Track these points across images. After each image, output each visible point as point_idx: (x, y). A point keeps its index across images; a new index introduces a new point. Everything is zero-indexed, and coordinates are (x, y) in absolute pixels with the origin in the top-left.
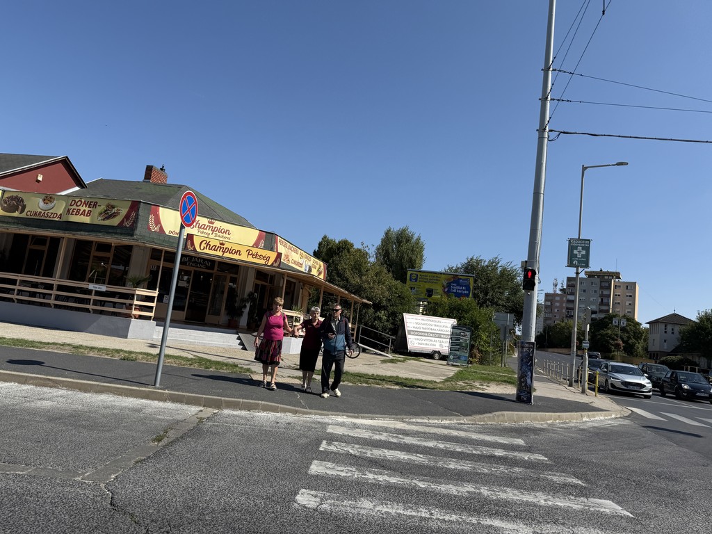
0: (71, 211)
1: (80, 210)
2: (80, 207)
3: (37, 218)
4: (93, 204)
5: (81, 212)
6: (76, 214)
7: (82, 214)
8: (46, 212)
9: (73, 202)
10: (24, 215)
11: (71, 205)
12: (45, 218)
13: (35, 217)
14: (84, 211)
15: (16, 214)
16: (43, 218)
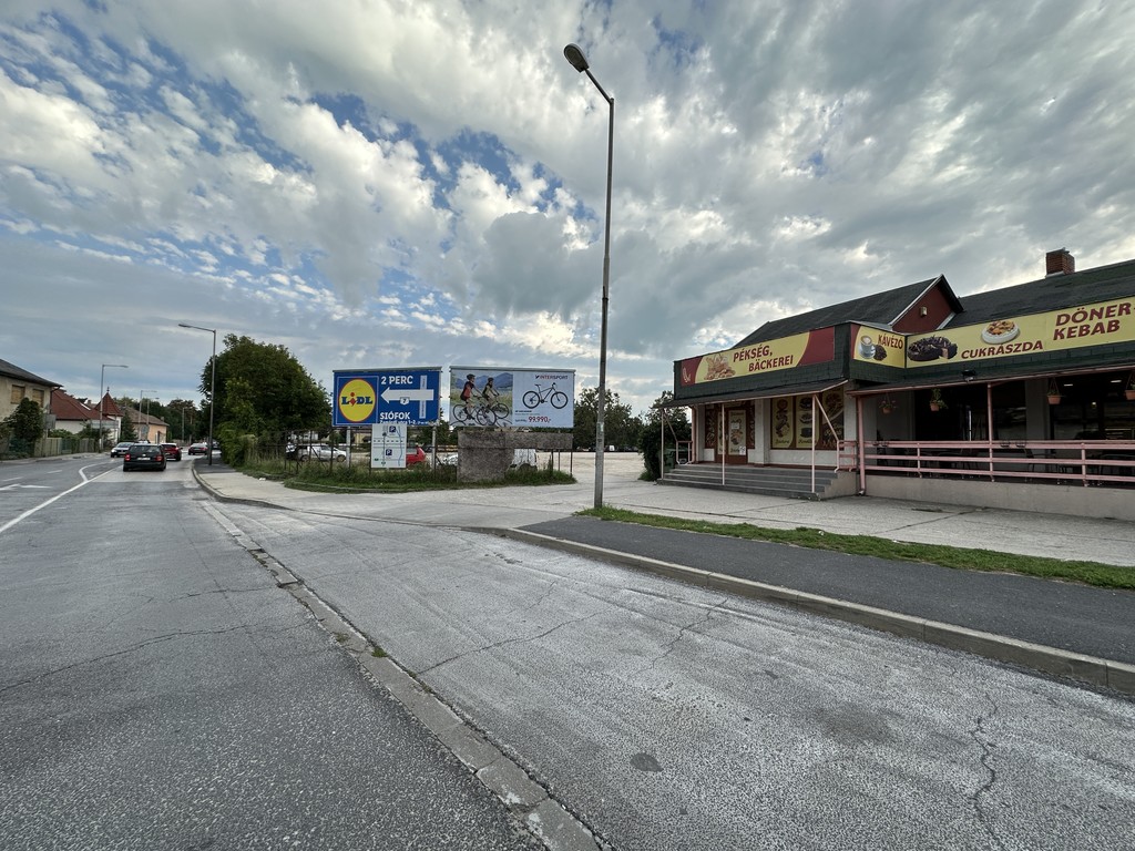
0: (1065, 333)
1: (1088, 326)
2: (1087, 322)
3: (987, 357)
4: (1117, 309)
5: (1091, 329)
6: (1081, 335)
7: (1095, 331)
8: (1005, 346)
9: (1063, 319)
10: (957, 359)
11: (1058, 324)
12: (1006, 355)
13: (982, 357)
14: (1100, 325)
15: (942, 360)
16: (1000, 355)
